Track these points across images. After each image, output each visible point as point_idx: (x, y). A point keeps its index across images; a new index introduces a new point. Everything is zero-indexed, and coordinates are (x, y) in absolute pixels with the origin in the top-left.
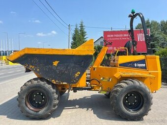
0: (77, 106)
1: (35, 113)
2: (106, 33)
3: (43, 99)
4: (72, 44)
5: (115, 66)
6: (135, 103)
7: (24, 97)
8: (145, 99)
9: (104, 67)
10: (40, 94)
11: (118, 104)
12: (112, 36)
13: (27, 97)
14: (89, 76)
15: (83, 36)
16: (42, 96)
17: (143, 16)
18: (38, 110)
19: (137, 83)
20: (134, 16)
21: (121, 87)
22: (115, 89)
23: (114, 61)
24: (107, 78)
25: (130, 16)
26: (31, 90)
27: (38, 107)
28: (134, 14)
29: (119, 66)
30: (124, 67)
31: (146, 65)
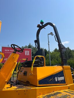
12: (8, 50)
20: (43, 26)
25: (39, 26)
28: (43, 24)
29: (39, 84)
30: (45, 85)
31: (64, 78)
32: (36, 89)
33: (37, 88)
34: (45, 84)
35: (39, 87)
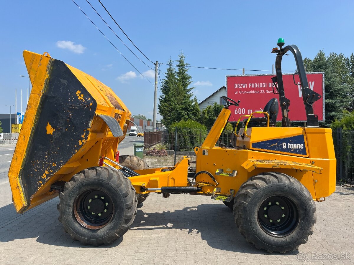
0: (170, 225)
1: (91, 233)
2: (231, 80)
3: (105, 207)
4: (161, 101)
5: (244, 148)
6: (282, 219)
7: (71, 202)
8: (301, 212)
9: (224, 148)
10: (99, 198)
11: (247, 219)
12: (244, 86)
13: (76, 202)
14: (193, 165)
15: (185, 85)
16: (104, 201)
17: (299, 52)
18: (96, 228)
19: (285, 180)
20: (282, 50)
21: (254, 187)
22: (243, 191)
23: (243, 137)
24: (229, 170)
25: (275, 51)
26: (84, 189)
27: (96, 223)
28: (283, 47)
29: (252, 147)
30: (262, 150)
31: (304, 146)
32: (247, 151)
33: (249, 150)
34: (263, 148)
35: (252, 150)
